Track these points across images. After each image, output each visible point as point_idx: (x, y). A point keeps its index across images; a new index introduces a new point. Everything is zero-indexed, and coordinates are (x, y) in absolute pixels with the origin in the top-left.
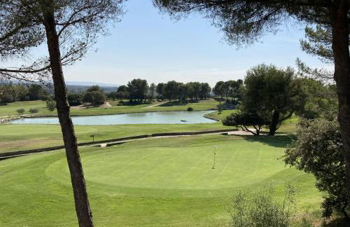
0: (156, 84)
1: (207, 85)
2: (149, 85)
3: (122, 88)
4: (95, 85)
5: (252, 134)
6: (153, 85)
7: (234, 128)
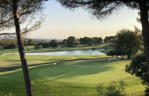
0: (79, 38)
1: (101, 38)
2: (76, 39)
3: (65, 40)
4: (54, 39)
5: (120, 59)
6: (77, 38)
7: (112, 56)
